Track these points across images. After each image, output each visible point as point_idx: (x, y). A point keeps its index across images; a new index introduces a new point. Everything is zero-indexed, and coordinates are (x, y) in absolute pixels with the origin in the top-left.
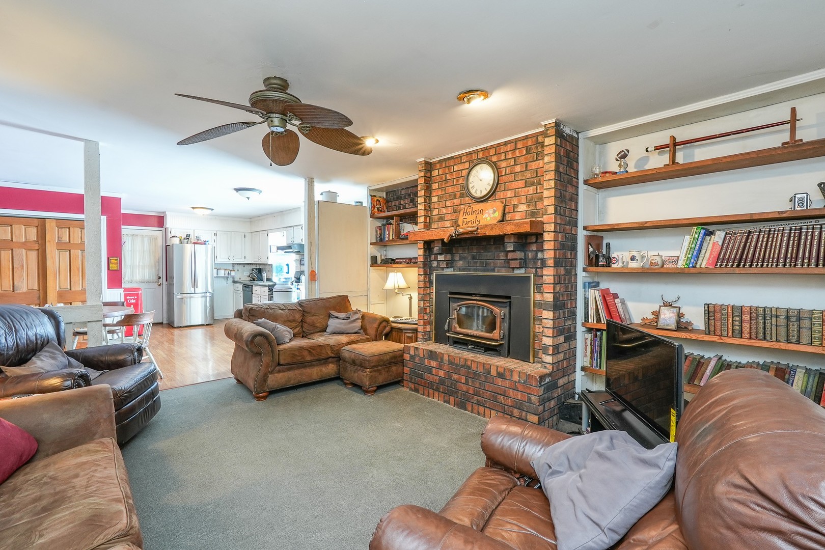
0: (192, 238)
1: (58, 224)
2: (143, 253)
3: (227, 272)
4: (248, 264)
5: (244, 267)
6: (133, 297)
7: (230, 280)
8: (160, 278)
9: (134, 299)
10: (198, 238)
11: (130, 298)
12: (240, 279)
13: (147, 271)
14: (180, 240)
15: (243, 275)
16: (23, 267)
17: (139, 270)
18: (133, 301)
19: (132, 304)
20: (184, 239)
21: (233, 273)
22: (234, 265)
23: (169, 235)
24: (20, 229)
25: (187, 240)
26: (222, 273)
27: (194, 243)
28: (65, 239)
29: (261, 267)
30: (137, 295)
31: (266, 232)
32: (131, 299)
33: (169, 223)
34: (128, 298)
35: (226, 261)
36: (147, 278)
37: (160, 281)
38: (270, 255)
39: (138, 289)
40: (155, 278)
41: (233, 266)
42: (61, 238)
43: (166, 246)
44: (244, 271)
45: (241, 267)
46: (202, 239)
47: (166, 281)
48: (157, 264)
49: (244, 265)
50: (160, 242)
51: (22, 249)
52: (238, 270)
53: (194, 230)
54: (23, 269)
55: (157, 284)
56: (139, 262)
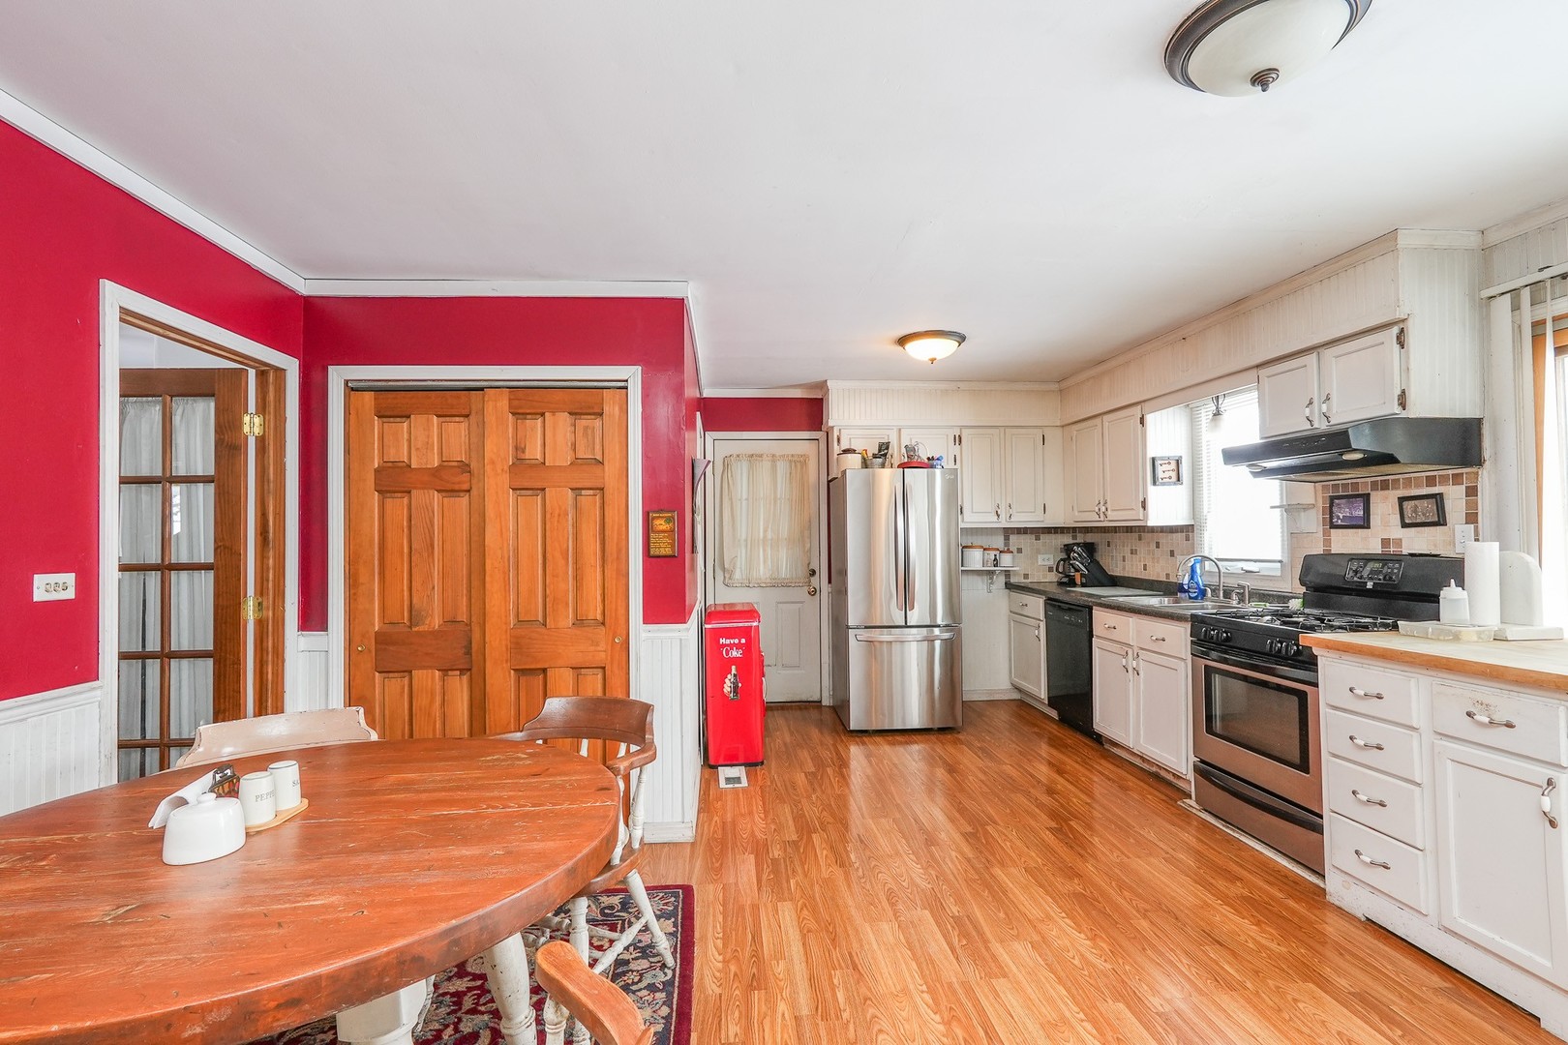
0: (897, 454)
1: (516, 403)
2: (775, 502)
3: (992, 555)
4: (1049, 530)
5: (1038, 539)
6: (736, 641)
7: (1001, 580)
8: (813, 573)
9: (738, 646)
10: (911, 450)
11: (728, 642)
12: (1026, 576)
13: (783, 554)
14: (864, 459)
15: (1039, 564)
16: (433, 548)
17: (764, 550)
18: (736, 653)
19: (734, 661)
20: (875, 456)
21: (1006, 560)
22: (1007, 532)
23: (836, 449)
24: (428, 428)
25: (880, 460)
26: (976, 559)
27: (903, 466)
28: (534, 452)
29: (1090, 538)
30: (746, 632)
31: (1137, 411)
32: (731, 646)
33: (837, 415)
34: (722, 641)
35: (989, 520)
36: (784, 573)
37: (815, 580)
38: (1154, 494)
39: (751, 613)
40: (802, 572)
41: (1007, 538)
42: (523, 452)
43: (829, 482)
44: (1038, 552)
45: (1029, 539)
46: (924, 455)
47: (830, 582)
48: (806, 533)
49: (1038, 532)
50: (813, 473)
51: (431, 492)
52: (1020, 551)
53: (900, 430)
54: (433, 553)
55: (806, 589)
56: (765, 531)
